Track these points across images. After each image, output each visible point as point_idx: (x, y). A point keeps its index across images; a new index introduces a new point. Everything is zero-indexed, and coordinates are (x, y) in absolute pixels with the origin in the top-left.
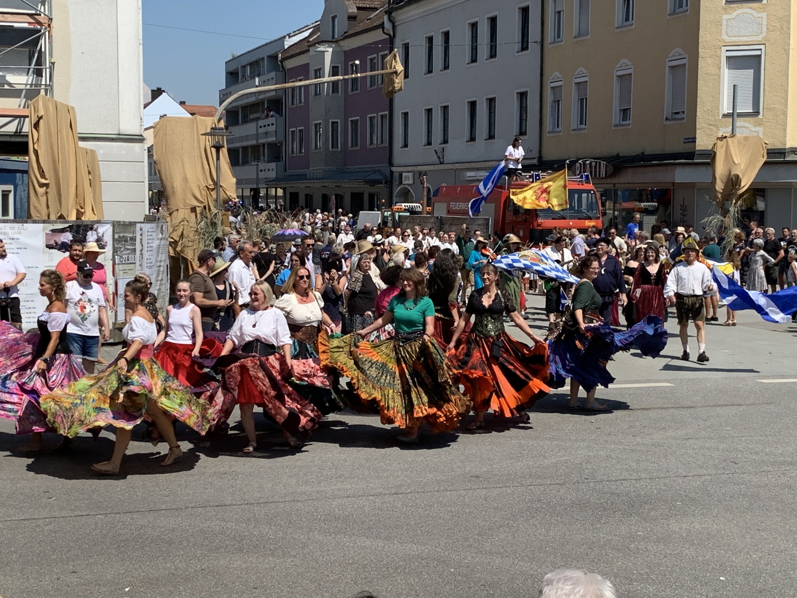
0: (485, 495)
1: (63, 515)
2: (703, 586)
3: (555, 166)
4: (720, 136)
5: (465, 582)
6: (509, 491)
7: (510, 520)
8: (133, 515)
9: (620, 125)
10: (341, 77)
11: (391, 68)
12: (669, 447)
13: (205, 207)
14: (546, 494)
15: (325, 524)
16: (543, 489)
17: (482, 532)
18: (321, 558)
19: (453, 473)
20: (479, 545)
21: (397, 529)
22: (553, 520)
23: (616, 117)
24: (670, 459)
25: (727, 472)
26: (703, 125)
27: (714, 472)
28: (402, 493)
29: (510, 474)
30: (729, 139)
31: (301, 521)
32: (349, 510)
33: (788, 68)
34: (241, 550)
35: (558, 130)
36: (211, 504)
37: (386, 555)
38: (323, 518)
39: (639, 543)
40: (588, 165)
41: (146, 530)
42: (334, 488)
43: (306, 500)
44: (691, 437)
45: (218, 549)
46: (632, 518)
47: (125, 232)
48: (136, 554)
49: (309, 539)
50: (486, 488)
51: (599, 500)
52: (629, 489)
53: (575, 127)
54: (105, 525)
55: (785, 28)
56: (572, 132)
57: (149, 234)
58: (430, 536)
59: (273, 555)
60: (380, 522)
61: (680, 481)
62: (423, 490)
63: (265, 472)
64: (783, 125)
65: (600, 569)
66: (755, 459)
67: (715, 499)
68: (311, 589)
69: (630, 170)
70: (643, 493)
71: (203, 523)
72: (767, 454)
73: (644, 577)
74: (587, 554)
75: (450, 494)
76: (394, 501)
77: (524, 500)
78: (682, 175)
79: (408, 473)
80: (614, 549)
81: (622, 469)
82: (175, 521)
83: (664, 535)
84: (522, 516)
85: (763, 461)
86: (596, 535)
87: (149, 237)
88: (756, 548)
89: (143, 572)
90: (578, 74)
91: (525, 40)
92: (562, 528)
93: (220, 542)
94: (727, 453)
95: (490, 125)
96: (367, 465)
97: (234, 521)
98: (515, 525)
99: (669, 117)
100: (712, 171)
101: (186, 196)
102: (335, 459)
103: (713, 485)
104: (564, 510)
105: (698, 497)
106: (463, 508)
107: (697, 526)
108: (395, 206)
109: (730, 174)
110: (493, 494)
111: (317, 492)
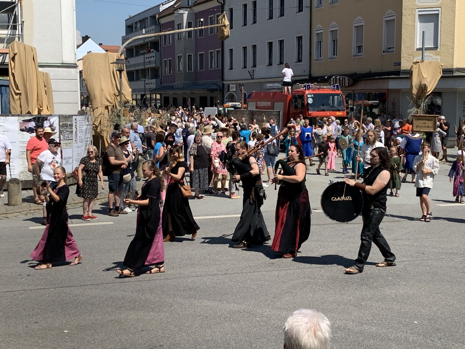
0: (277, 274)
1: (30, 289)
2: (404, 327)
3: (319, 80)
4: (415, 62)
5: (265, 326)
6: (291, 272)
7: (292, 289)
8: (71, 288)
9: (357, 55)
10: (192, 29)
11: (222, 23)
13: (113, 106)
14: (313, 273)
15: (184, 292)
16: (311, 270)
17: (275, 296)
18: (181, 313)
19: (259, 261)
20: (274, 303)
21: (226, 295)
22: (316, 289)
23: (354, 51)
25: (419, 259)
26: (406, 55)
27: (411, 259)
28: (229, 274)
30: (420, 64)
31: (170, 291)
33: (455, 21)
34: (134, 308)
35: (320, 58)
37: (219, 310)
38: (182, 289)
39: (367, 301)
40: (338, 79)
41: (79, 297)
42: (189, 271)
43: (172, 278)
44: (399, 239)
45: (121, 308)
46: (363, 287)
47: (66, 121)
48: (73, 311)
49: (174, 302)
50: (278, 270)
53: (331, 57)
54: (54, 295)
56: (329, 60)
57: (80, 122)
58: (245, 299)
59: (153, 311)
60: (216, 291)
62: (241, 272)
64: (452, 55)
65: (344, 317)
66: (435, 252)
67: (412, 275)
68: (175, 331)
69: (363, 82)
71: (112, 293)
72: (442, 249)
73: (370, 322)
74: (337, 309)
75: (257, 274)
76: (224, 278)
77: (300, 277)
78: (393, 84)
79: (232, 262)
80: (353, 305)
82: (96, 291)
83: (382, 297)
84: (299, 287)
85: (440, 253)
86: (341, 297)
87: (81, 124)
88: (435, 304)
89: (77, 322)
90: (332, 26)
91: (301, 6)
92: (322, 293)
93: (122, 304)
94: (419, 248)
95: (281, 56)
96: (209, 257)
97: (130, 291)
98: (295, 292)
99: (385, 50)
100: (410, 82)
101: (102, 99)
102: (190, 254)
103: (411, 267)
104: (323, 283)
105: (401, 274)
106: (264, 282)
107: (401, 291)
108: (225, 104)
109: (421, 84)
110: (282, 274)
111: (179, 274)
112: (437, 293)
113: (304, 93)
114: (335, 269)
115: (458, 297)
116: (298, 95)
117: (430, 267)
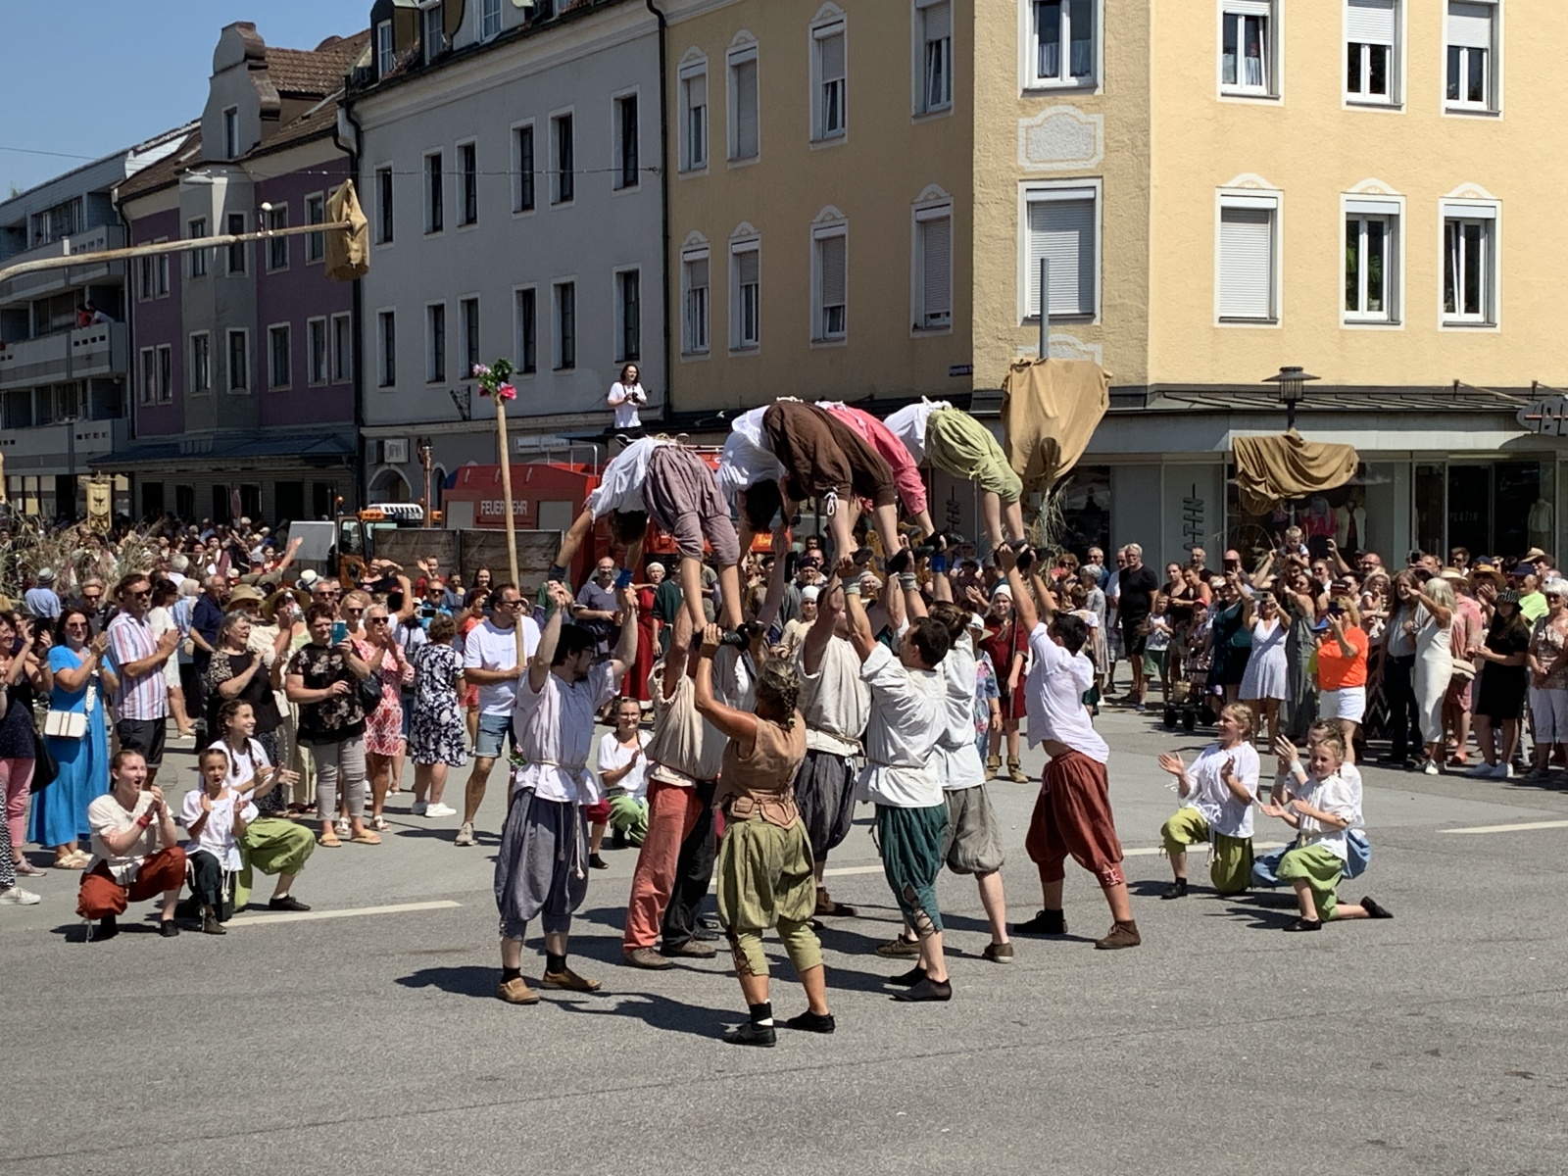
0: (505, 1117)
3: (697, 423)
4: (1017, 363)
6: (556, 1106)
9: (826, 340)
10: (232, 238)
11: (340, 219)
14: (633, 1107)
16: (627, 1097)
19: (441, 1073)
22: (640, 1164)
23: (816, 323)
24: (893, 1022)
25: (1004, 1044)
26: (986, 339)
27: (978, 1044)
28: (326, 1123)
29: (561, 1070)
30: (1035, 369)
32: (205, 1166)
33: (1147, 225)
35: (701, 349)
42: (177, 1120)
43: (111, 1149)
46: (805, 1149)
50: (509, 1103)
51: (742, 1114)
52: (804, 1089)
53: (737, 344)
55: (1139, 143)
56: (730, 355)
61: (909, 1065)
62: (372, 1115)
64: (1141, 340)
66: (1061, 1016)
67: (976, 1100)
70: (832, 1095)
75: (430, 1120)
76: (306, 1140)
77: (587, 1124)
79: (345, 1078)
81: (796, 1047)
84: (579, 1158)
85: (1077, 1018)
90: (740, 235)
91: (631, 166)
94: (1007, 1004)
95: (564, 338)
96: (257, 1065)
99: (921, 323)
100: (1004, 432)
102: (187, 1057)
103: (974, 1073)
104: (667, 1140)
105: (941, 1097)
106: (455, 1148)
107: (935, 1158)
108: (365, 508)
109: (1038, 439)
110: (522, 1114)
111: (139, 1130)
112: (1058, 1161)
114: (712, 1088)
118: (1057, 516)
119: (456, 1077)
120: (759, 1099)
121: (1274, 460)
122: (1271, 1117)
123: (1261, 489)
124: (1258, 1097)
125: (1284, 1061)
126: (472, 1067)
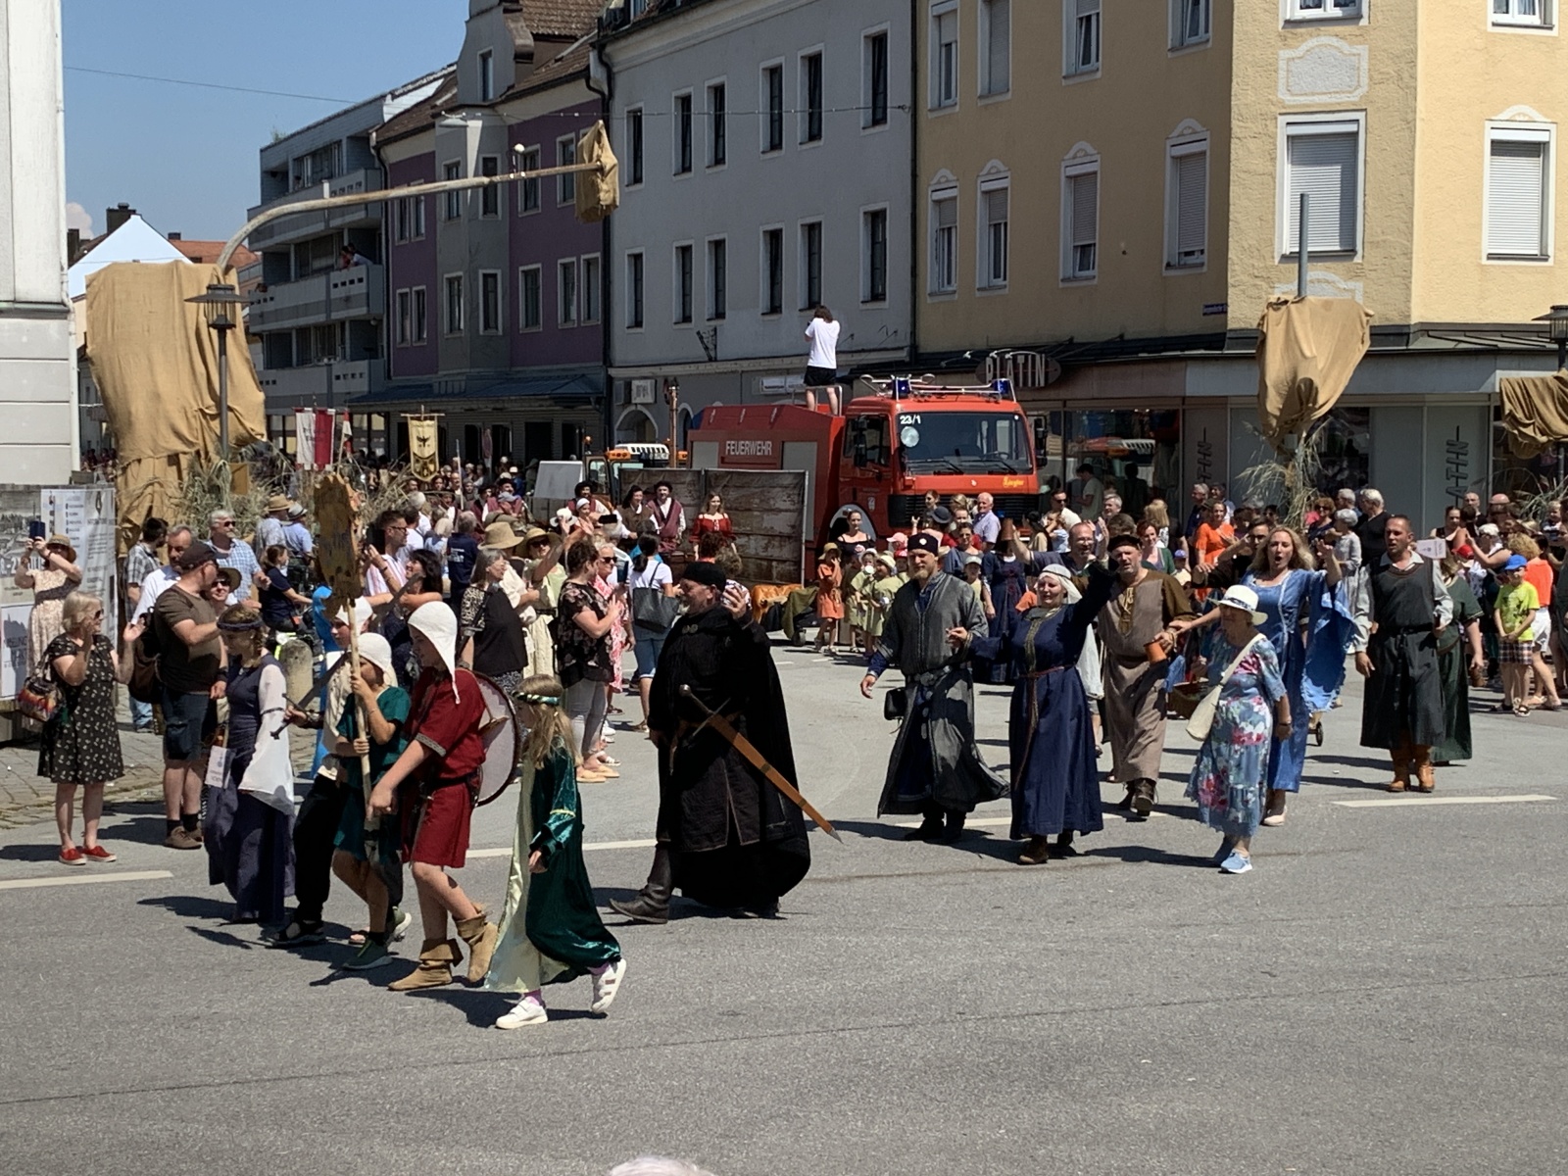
0: (747, 1053)
3: (943, 364)
4: (1273, 299)
6: (797, 1043)
7: (792, 1103)
9: (1075, 278)
10: (486, 180)
11: (590, 160)
12: (1139, 944)
13: (198, 453)
14: (874, 1047)
15: (398, 1122)
16: (868, 1036)
17: (730, 1130)
19: (683, 1007)
20: (721, 1158)
21: (552, 1128)
22: (880, 1103)
23: (1066, 262)
24: (1138, 969)
25: (1252, 995)
26: (1242, 277)
27: (1226, 994)
28: (572, 1052)
29: (802, 1008)
30: (1293, 307)
31: (348, 1116)
32: (454, 1090)
33: (1413, 159)
36: (159, 1084)
38: (395, 1109)
39: (1056, 1145)
40: (1010, 363)
41: (11, 1142)
42: (427, 1045)
43: (363, 1072)
44: (1189, 922)
46: (1047, 1094)
47: (16, 508)
49: (359, 1155)
50: (750, 1038)
51: (984, 1056)
52: (1047, 1033)
53: (985, 284)
55: (1406, 75)
56: (978, 294)
57: (70, 510)
58: (621, 1141)
60: (517, 1114)
61: (1154, 1013)
62: (615, 1045)
63: (283, 1015)
64: (1404, 278)
66: (1312, 967)
67: (1223, 1050)
69: (1096, 371)
70: (1075, 1041)
71: (135, 1126)
75: (673, 1053)
76: (551, 1070)
77: (828, 1061)
78: (1200, 381)
80: (1004, 1159)
81: (1038, 991)
82: (76, 1122)
83: (1110, 1128)
84: (820, 1095)
85: (1329, 970)
86: (967, 1131)
87: (70, 518)
88: (1297, 1151)
90: (989, 173)
91: (880, 103)
92: (901, 1117)
93: (168, 1165)
94: (1256, 954)
95: (811, 278)
97: (204, 1119)
98: (801, 1115)
99: (1175, 261)
100: (1258, 372)
101: (157, 430)
103: (1221, 1023)
104: (907, 1080)
105: (1187, 1046)
106: (697, 1081)
107: (1181, 1107)
108: (612, 448)
109: (1295, 377)
110: (763, 1050)
111: (390, 1054)
113: (889, 408)
114: (953, 1030)
115: (1382, 1126)
116: (868, 417)
117: (1289, 1020)
118: (1313, 457)
119: (698, 1010)
120: (1000, 1042)
121: (1543, 401)
122: (1531, 1074)
123: (1529, 431)
124: (1517, 1054)
125: (1546, 1019)
126: (714, 1001)
